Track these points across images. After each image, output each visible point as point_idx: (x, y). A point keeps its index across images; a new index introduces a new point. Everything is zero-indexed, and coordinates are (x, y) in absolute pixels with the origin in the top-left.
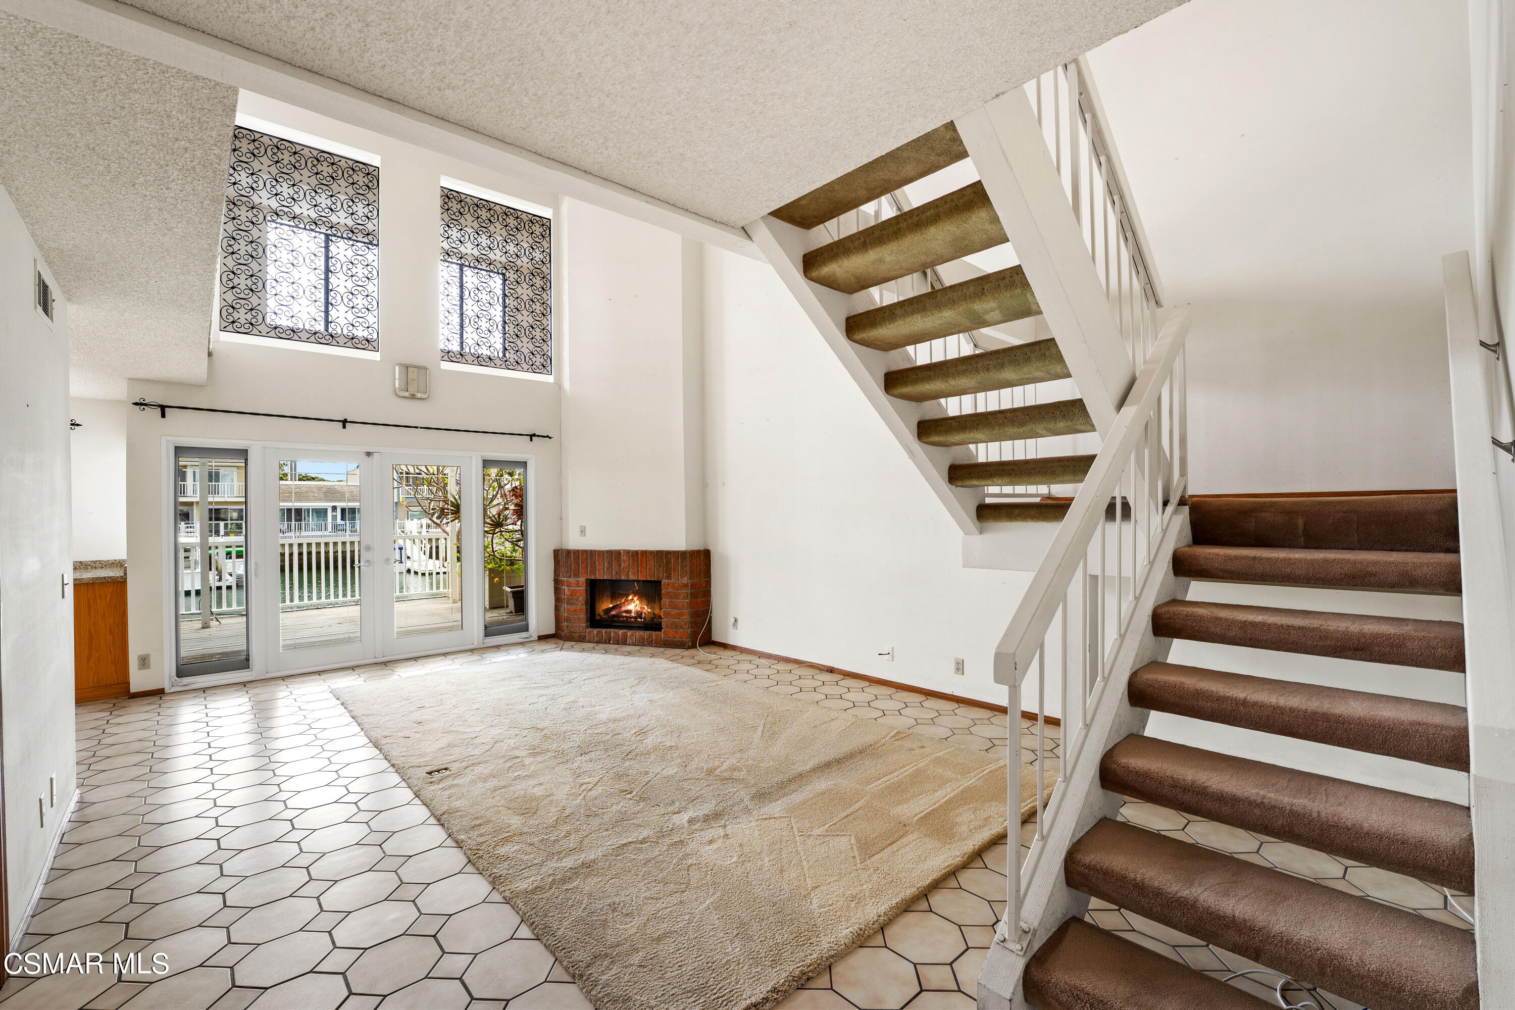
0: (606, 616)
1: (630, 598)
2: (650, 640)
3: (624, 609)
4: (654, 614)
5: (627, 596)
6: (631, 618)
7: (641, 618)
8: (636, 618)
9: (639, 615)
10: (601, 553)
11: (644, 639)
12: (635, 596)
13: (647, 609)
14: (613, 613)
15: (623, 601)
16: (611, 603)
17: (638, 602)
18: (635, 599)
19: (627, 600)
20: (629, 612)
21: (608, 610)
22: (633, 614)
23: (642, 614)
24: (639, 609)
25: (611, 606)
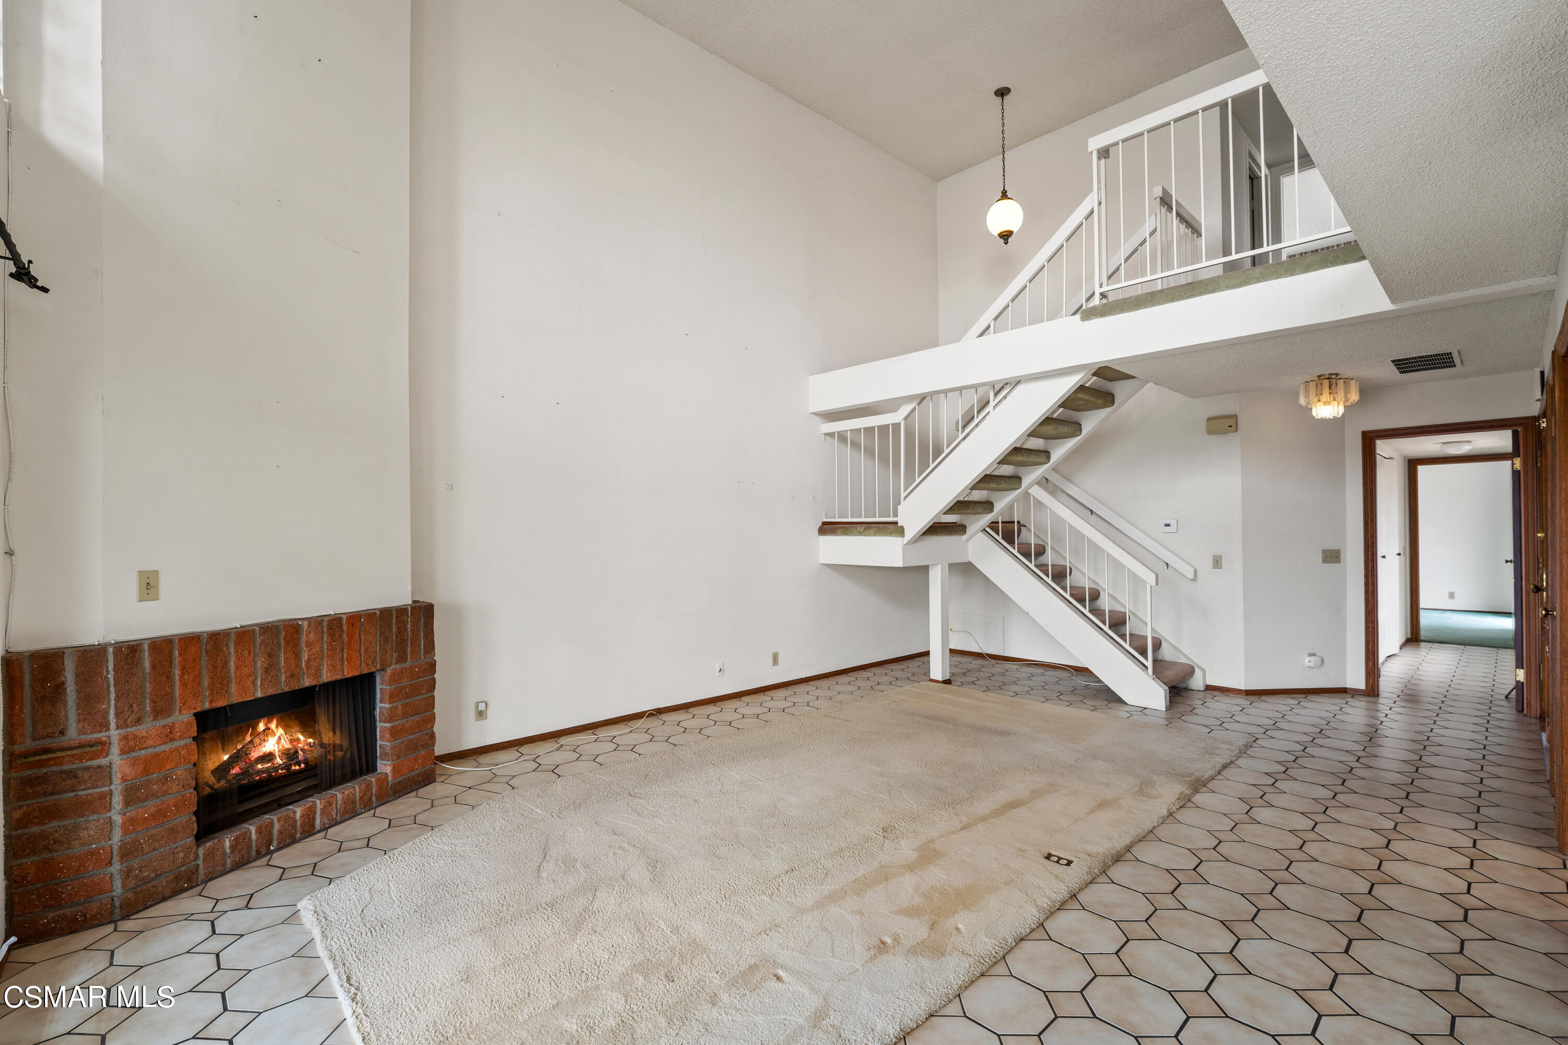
0: (223, 783)
1: (261, 727)
2: (366, 798)
3: (255, 755)
4: (322, 745)
5: (255, 727)
6: (276, 769)
7: (299, 764)
8: (287, 767)
9: (290, 755)
10: (244, 635)
11: (354, 802)
12: (270, 721)
13: (304, 740)
14: (235, 770)
15: (248, 738)
16: (224, 751)
17: (280, 731)
18: (273, 725)
19: (256, 734)
20: (269, 757)
21: (223, 769)
22: (279, 761)
23: (296, 752)
24: (287, 745)
25: (226, 757)
